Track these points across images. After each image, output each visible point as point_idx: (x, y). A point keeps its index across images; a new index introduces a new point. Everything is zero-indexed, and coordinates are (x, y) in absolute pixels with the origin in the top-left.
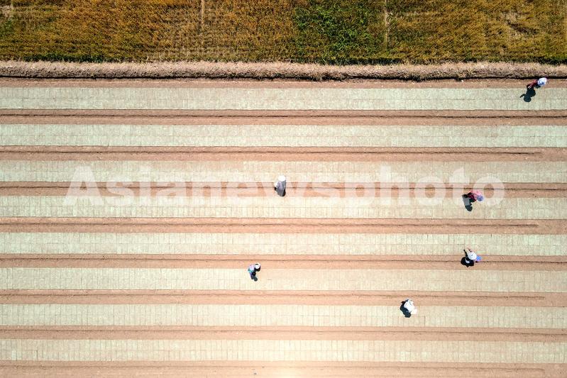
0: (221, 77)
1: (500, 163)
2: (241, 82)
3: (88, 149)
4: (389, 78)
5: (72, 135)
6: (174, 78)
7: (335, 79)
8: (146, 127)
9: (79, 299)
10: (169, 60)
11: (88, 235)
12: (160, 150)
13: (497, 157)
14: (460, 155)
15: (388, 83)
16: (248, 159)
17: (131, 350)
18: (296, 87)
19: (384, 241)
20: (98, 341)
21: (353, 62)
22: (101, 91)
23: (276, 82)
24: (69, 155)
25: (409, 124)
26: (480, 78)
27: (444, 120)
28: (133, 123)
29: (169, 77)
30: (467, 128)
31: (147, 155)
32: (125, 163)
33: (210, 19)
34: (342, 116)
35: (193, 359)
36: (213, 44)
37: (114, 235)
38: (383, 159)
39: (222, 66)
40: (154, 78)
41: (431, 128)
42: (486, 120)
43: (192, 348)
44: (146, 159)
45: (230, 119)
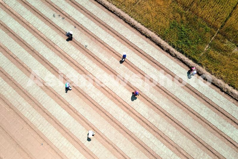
0: (129, 24)
2: (134, 30)
3: (64, 13)
5: (63, 5)
6: (113, 12)
7: (171, 54)
8: (89, 20)
10: (116, 6)
12: (87, 31)
14: (202, 122)
16: (115, 57)
17: (8, 91)
18: (153, 46)
23: (147, 39)
24: (56, 10)
25: (188, 92)
27: (205, 102)
28: (86, 16)
29: (111, 11)
30: (213, 112)
31: (81, 29)
32: (71, 26)
36: (135, 12)
40: (106, 8)
41: (197, 101)
44: (79, 30)
45: (120, 39)
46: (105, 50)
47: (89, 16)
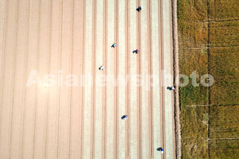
0: (174, 54)
1: (149, 144)
2: (172, 60)
3: (151, 14)
4: (175, 107)
5: (155, 9)
6: (173, 40)
8: (158, 31)
9: (105, 12)
10: (179, 38)
11: (124, 14)
12: (151, 35)
13: (150, 143)
14: (151, 130)
15: (173, 107)
16: (148, 62)
17: (89, 27)
19: (123, 106)
20: (92, 17)
21: (180, 95)
22: (168, 18)
23: (173, 71)
24: (149, 8)
25: (161, 114)
26: (176, 137)
27: (162, 125)
28: (159, 27)
29: (173, 38)
30: (160, 132)
31: (149, 31)
32: (147, 25)
33: (192, 50)
34: (163, 92)
35: (86, 46)
36: (184, 52)
37: (124, 22)
38: (149, 105)
39: (177, 55)
40: (173, 33)
41: (159, 121)
42: (162, 139)
43: (89, 46)
44: (148, 31)
45: (161, 57)
46: (148, 54)
47: (160, 28)
